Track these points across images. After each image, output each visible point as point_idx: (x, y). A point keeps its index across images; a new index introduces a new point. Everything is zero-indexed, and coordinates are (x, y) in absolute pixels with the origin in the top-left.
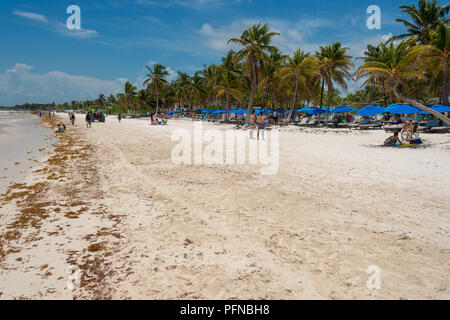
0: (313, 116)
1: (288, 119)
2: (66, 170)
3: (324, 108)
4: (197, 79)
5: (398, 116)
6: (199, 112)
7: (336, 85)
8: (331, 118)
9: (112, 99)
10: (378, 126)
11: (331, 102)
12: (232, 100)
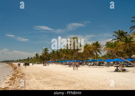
0: (92, 62)
1: (85, 64)
2: (15, 82)
3: (95, 60)
4: (57, 52)
5: (117, 62)
6: (58, 61)
7: (98, 53)
8: (97, 63)
9: (32, 58)
10: (112, 65)
11: (97, 58)
12: (68, 58)
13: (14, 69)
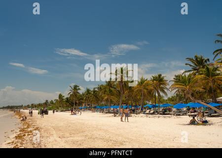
0: (152, 109)
1: (140, 111)
3: (157, 105)
4: (94, 91)
5: (194, 108)
6: (95, 107)
7: (161, 94)
9: (52, 102)
10: (185, 114)
11: (160, 102)
12: (111, 102)
13: (23, 120)
